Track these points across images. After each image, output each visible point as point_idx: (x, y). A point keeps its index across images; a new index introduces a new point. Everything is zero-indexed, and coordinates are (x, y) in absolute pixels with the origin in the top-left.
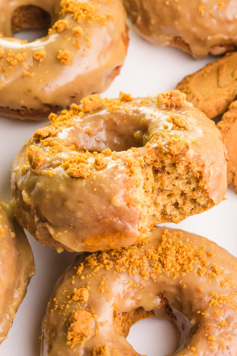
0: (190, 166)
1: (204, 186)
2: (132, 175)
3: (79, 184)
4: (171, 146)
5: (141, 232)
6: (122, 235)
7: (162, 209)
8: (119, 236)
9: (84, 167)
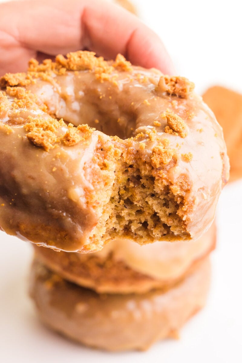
0: (171, 187)
1: (183, 216)
2: (104, 168)
3: (37, 156)
4: (154, 156)
5: (91, 241)
6: (67, 236)
7: (126, 225)
8: (63, 236)
9: (50, 137)
